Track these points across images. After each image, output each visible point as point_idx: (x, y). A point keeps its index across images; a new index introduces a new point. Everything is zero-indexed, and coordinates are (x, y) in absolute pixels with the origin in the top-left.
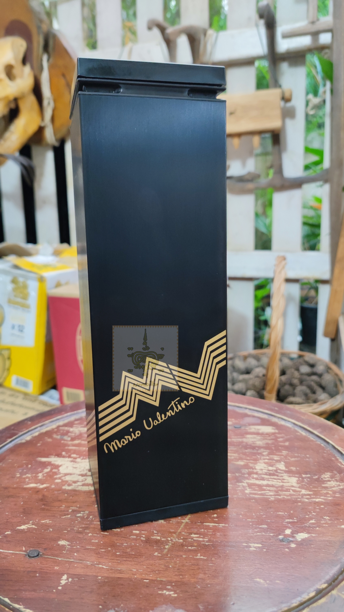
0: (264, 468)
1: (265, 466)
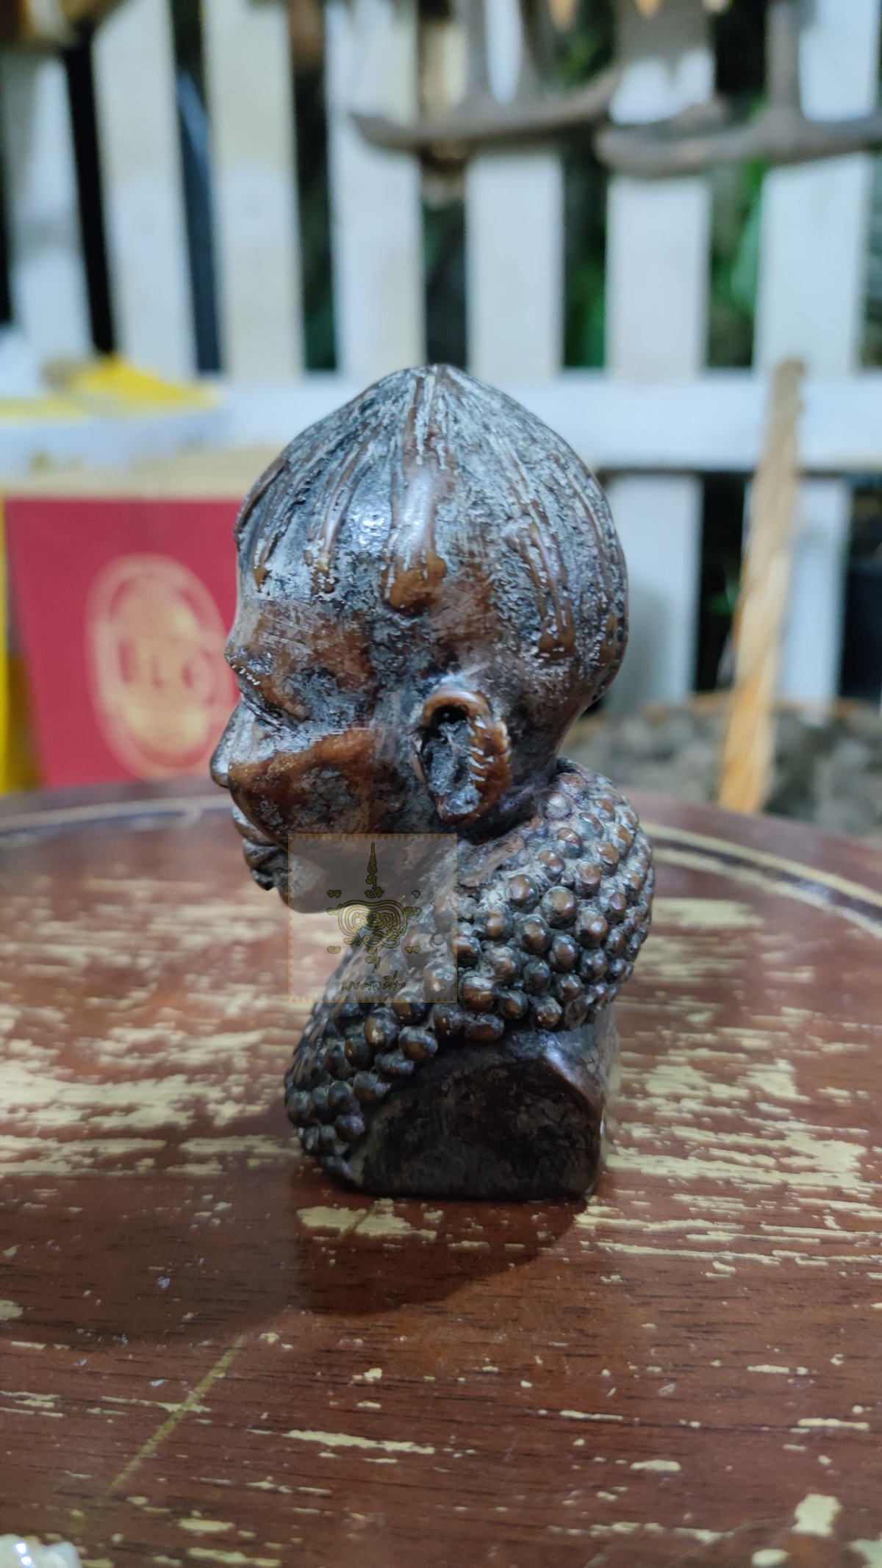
0: (686, 1091)
1: (697, 1077)
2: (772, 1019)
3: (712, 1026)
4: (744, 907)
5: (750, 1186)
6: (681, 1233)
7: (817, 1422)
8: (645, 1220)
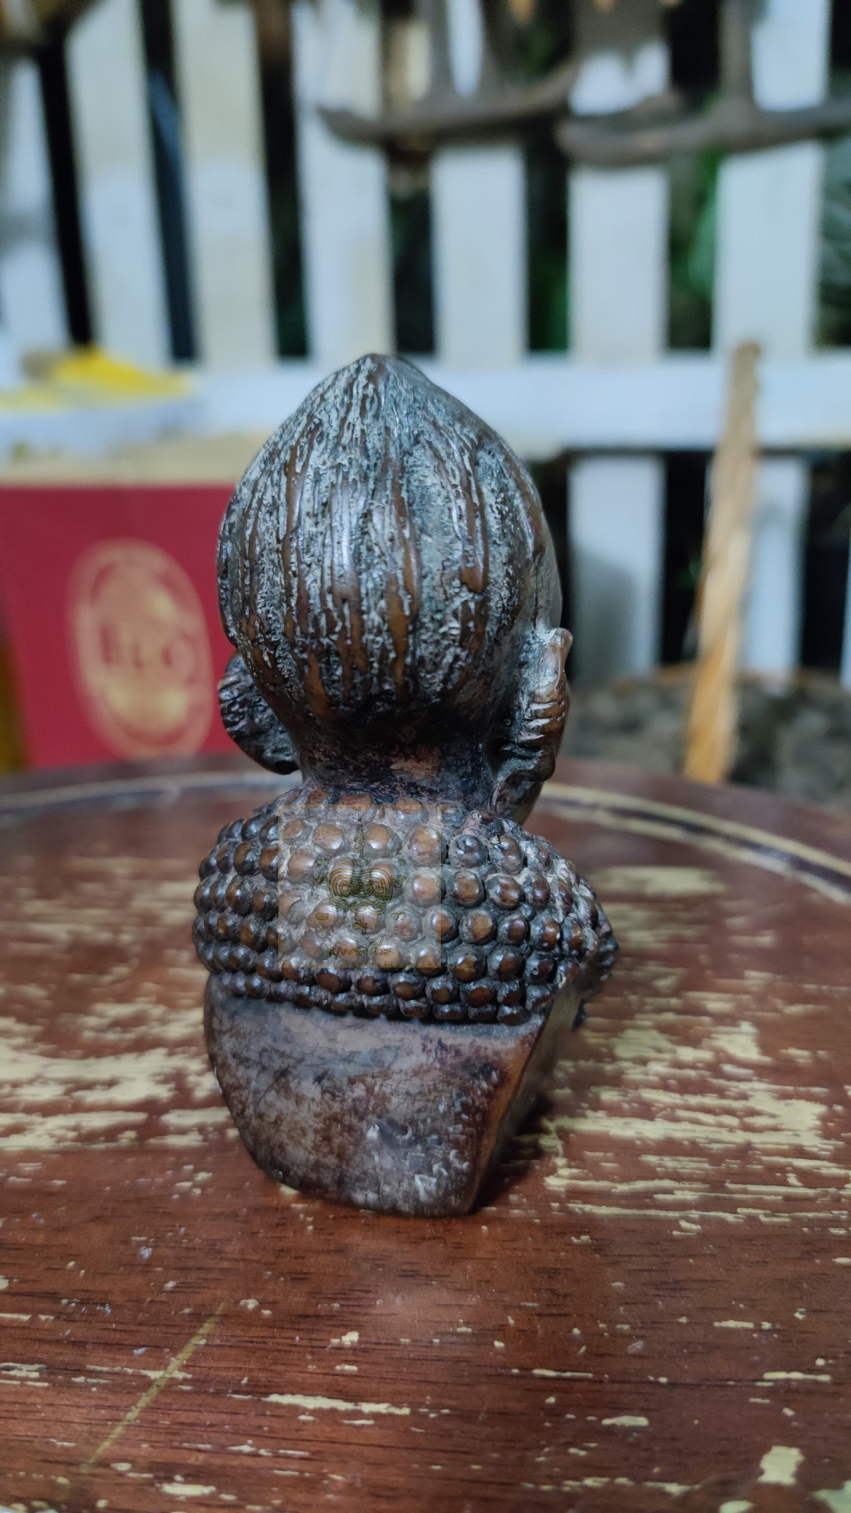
2: (734, 982)
3: (676, 992)
4: (707, 873)
5: (715, 1146)
6: (648, 1194)
7: (781, 1375)
8: (613, 1181)
